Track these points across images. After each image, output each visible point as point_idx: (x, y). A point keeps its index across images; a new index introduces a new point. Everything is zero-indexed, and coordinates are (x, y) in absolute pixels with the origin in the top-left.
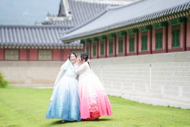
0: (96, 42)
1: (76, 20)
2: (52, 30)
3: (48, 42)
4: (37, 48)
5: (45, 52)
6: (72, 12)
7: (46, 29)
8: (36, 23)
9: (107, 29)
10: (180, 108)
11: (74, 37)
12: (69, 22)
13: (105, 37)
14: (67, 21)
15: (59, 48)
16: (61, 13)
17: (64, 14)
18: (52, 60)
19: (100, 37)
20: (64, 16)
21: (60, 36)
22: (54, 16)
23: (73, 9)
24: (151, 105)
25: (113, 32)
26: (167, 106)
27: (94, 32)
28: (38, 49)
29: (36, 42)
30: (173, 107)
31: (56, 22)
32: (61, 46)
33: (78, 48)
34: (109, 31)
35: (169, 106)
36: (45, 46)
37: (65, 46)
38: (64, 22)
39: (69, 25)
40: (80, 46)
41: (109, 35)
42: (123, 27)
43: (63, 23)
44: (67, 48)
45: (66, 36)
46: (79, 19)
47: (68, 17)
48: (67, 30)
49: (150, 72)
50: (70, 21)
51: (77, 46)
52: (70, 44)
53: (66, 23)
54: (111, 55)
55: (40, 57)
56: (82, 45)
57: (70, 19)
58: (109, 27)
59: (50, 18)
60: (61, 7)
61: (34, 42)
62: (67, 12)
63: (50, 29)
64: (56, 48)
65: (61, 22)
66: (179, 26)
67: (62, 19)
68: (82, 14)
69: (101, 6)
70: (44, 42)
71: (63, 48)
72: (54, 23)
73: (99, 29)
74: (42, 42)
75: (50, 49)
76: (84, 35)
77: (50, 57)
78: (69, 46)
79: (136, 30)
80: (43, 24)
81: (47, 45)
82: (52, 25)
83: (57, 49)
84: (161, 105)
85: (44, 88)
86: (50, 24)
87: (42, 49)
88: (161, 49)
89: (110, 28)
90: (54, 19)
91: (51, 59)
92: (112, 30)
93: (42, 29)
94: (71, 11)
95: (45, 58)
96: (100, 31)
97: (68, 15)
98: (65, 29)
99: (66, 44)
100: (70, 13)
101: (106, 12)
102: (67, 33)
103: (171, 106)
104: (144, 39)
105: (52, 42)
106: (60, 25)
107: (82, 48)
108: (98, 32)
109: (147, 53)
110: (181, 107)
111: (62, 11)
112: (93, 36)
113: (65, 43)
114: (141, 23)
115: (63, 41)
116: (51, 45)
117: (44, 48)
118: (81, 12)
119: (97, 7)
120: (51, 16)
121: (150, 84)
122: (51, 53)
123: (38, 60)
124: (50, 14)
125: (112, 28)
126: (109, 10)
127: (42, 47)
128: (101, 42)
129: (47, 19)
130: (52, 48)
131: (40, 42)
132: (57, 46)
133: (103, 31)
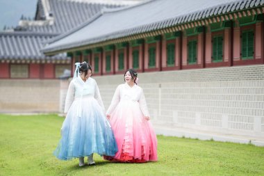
0: (89, 55)
1: (59, 25)
2: (29, 39)
3: (24, 54)
4: (8, 61)
5: (19, 68)
6: (54, 14)
7: (21, 37)
8: (5, 28)
9: (105, 39)
10: (197, 139)
11: (59, 49)
12: (50, 28)
13: (100, 49)
14: (47, 26)
15: (38, 62)
16: (39, 16)
17: (44, 16)
18: (29, 78)
19: (93, 48)
20: (43, 19)
21: (39, 47)
22: (30, 19)
23: (55, 10)
24: (162, 136)
25: (112, 43)
26: (181, 136)
27: (87, 43)
28: (10, 64)
29: (8, 54)
30: (190, 139)
31: (32, 27)
32: (41, 60)
33: (63, 62)
34: (107, 41)
35: (184, 137)
36: (19, 59)
37: (46, 60)
38: (43, 27)
39: (50, 32)
40: (66, 60)
41: (105, 46)
42: (125, 37)
43: (42, 29)
44: (49, 62)
45: (48, 47)
46: (63, 23)
47: (49, 21)
48: (49, 39)
49: (160, 94)
50: (51, 26)
51: (61, 59)
52: (53, 58)
53: (46, 29)
54: (108, 72)
55: (13, 74)
56: (69, 58)
57: (51, 23)
58: (107, 36)
59: (25, 22)
60: (39, 8)
61: (5, 54)
62: (47, 14)
63: (26, 37)
64: (33, 62)
65: (40, 27)
66: (197, 36)
67: (40, 23)
68: (67, 17)
69: (93, 7)
70: (18, 54)
71: (44, 62)
72: (30, 29)
73: (94, 39)
74: (16, 54)
75: (25, 64)
76: (73, 46)
77: (26, 74)
78: (51, 60)
79: (142, 41)
80: (15, 30)
81: (22, 58)
82: (28, 32)
83: (36, 63)
84: (173, 135)
85: (18, 114)
86: (25, 30)
87: (16, 64)
88: (173, 65)
89: (109, 38)
90: (30, 24)
91: (27, 76)
92: (110, 40)
93: (16, 37)
94: (53, 12)
95: (19, 75)
96: (95, 42)
97: (48, 18)
98: (46, 37)
99: (48, 58)
100: (51, 15)
101: (101, 15)
102: (50, 43)
103: (186, 136)
104: (152, 52)
105: (29, 54)
106: (38, 31)
107: (68, 62)
108: (92, 42)
109: (155, 70)
110: (200, 138)
111: (40, 12)
112: (85, 48)
113: (46, 56)
114: (149, 32)
115: (44, 53)
116: (27, 58)
117: (19, 62)
118: (66, 14)
119: (87, 8)
120: (26, 19)
121: (160, 110)
122: (27, 69)
123: (10, 78)
124: (24, 16)
125: (112, 37)
126: (105, 13)
127: (16, 61)
128: (95, 55)
129: (21, 23)
130: (28, 62)
131: (13, 54)
132: (35, 59)
133: (98, 41)
